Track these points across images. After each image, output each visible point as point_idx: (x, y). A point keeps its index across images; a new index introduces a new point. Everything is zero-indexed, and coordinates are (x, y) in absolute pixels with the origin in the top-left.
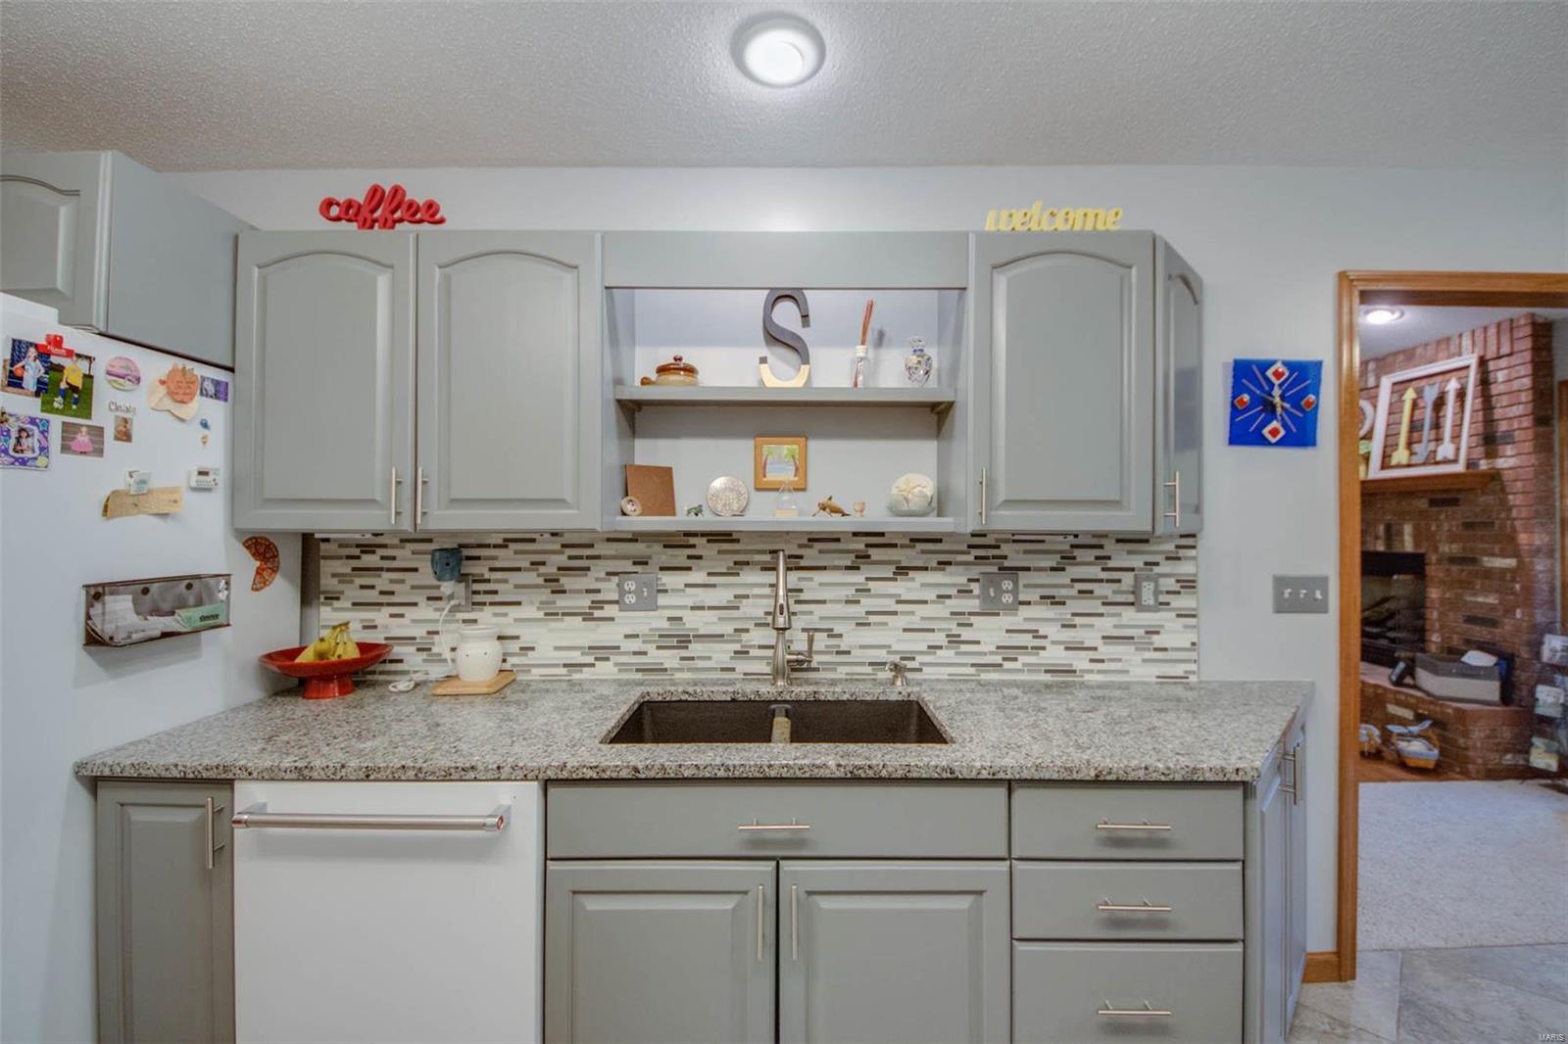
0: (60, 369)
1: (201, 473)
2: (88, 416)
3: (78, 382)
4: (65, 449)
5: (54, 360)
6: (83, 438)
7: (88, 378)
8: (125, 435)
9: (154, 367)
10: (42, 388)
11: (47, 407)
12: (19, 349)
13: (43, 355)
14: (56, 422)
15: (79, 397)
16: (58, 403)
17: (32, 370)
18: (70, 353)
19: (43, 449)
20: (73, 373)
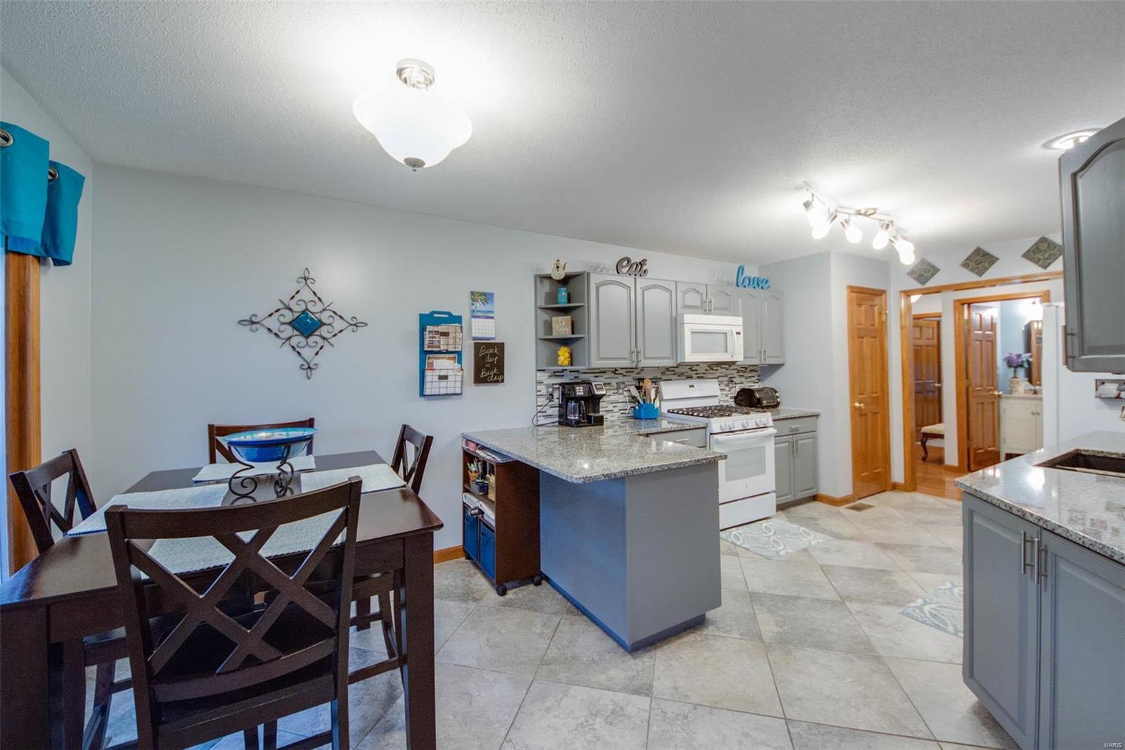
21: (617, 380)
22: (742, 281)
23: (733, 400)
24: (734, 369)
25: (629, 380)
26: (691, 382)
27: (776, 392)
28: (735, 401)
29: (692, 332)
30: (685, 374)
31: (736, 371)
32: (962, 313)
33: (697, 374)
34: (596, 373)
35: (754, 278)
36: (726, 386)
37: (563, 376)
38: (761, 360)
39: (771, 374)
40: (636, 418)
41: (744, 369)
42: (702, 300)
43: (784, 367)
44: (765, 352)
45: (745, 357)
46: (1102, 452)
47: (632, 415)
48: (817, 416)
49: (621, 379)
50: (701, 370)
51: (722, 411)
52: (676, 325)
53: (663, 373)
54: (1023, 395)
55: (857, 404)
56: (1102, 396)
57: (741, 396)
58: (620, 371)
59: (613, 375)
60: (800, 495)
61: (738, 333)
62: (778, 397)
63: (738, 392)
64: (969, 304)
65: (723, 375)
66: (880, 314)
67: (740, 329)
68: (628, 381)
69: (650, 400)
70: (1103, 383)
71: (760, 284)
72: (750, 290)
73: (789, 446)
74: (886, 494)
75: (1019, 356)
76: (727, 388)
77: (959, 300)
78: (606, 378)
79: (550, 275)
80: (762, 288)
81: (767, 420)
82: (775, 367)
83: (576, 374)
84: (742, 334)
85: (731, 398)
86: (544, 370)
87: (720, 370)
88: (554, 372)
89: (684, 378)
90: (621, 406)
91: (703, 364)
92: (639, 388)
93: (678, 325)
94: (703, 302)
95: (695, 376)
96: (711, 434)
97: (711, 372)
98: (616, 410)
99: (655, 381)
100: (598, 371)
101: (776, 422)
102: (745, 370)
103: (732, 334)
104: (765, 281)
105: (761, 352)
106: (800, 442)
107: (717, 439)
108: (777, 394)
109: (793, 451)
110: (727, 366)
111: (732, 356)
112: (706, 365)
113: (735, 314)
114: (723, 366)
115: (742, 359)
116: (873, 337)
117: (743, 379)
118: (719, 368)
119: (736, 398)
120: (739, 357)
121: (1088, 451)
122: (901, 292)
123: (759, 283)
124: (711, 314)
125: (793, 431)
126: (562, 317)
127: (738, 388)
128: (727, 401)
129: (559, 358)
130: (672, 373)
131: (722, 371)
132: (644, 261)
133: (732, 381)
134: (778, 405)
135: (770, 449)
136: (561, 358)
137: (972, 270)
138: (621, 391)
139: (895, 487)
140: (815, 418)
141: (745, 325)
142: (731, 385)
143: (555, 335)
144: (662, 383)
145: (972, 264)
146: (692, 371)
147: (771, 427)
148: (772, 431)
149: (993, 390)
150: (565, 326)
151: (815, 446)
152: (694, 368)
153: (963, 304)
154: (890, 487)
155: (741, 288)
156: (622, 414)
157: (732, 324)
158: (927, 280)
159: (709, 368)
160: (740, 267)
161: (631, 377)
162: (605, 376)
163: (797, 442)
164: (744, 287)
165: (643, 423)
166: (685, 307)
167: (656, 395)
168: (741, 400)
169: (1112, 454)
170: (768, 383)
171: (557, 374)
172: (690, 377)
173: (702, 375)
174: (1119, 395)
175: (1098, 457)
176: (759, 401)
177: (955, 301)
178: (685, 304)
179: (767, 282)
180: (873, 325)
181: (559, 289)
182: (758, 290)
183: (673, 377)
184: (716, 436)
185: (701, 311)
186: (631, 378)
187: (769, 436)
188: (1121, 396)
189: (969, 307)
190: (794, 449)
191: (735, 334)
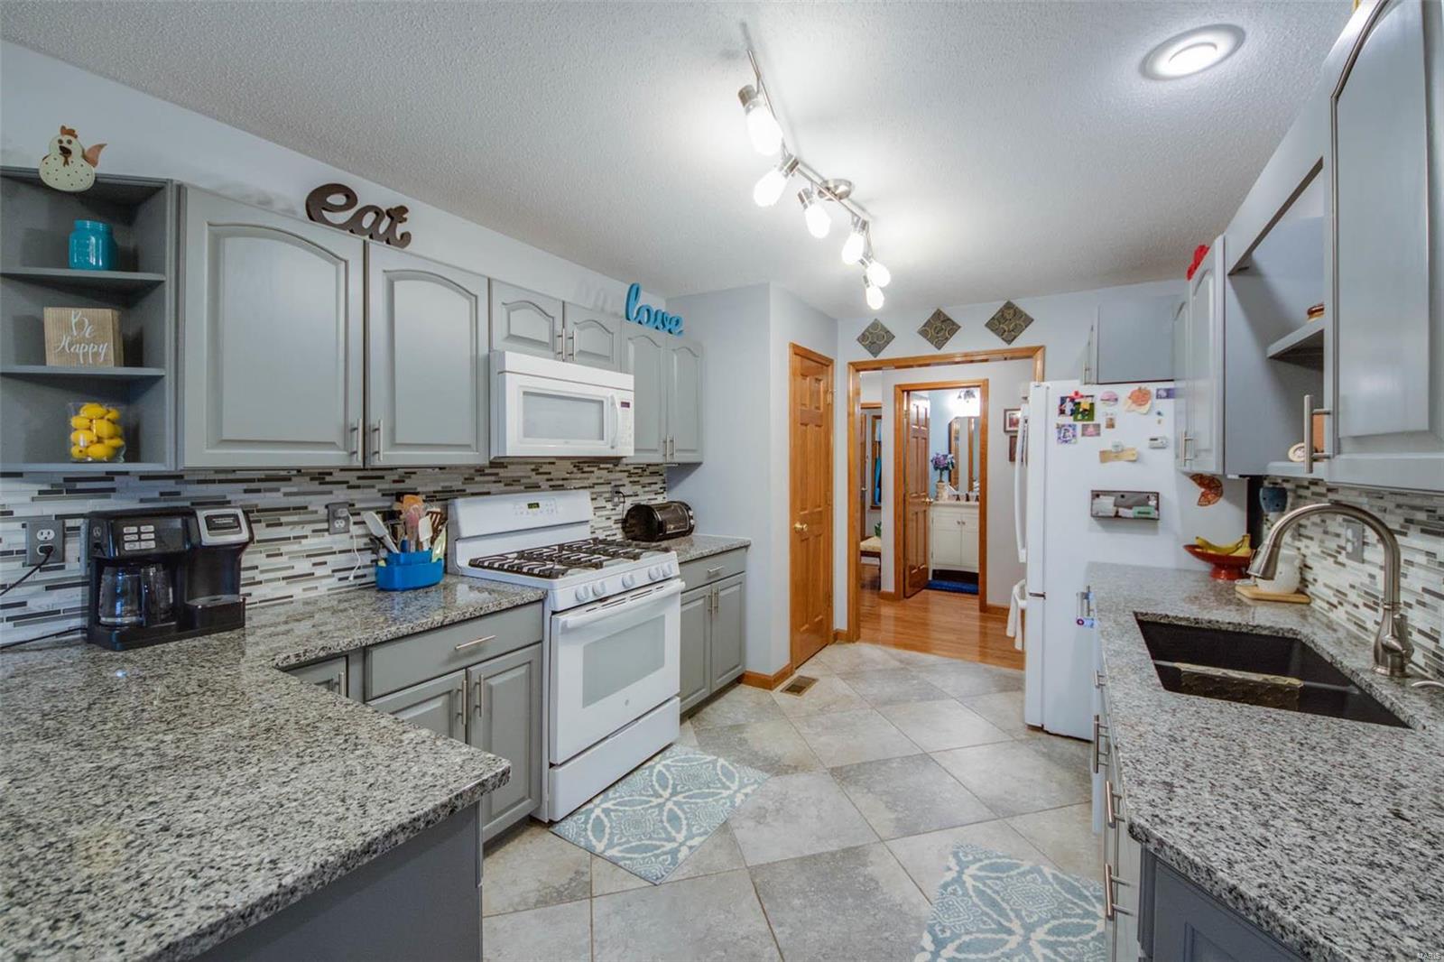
0: (1079, 403)
1: (1152, 440)
2: (1093, 420)
3: (1088, 407)
4: (1083, 435)
5: (1077, 401)
6: (1091, 429)
7: (1092, 405)
8: (1111, 425)
9: (1124, 391)
10: (1073, 413)
11: (1075, 419)
12: (1063, 400)
13: (1072, 400)
14: (1079, 425)
15: (1089, 413)
16: (1079, 417)
17: (1069, 406)
18: (1082, 397)
19: (1074, 436)
20: (1085, 405)
21: (327, 499)
22: (634, 311)
23: (620, 525)
24: (621, 471)
25: (369, 497)
26: (533, 497)
27: (689, 509)
28: (623, 528)
29: (525, 393)
30: (523, 481)
31: (626, 474)
32: (901, 403)
33: (548, 480)
34: (252, 481)
35: (657, 312)
36: (608, 501)
37: (113, 490)
38: (665, 455)
39: (683, 479)
40: (382, 590)
41: (640, 471)
42: (553, 331)
43: (700, 469)
44: (672, 441)
45: (636, 450)
46: (1167, 616)
47: (373, 579)
48: (746, 547)
49: (341, 494)
50: (558, 472)
51: (592, 554)
52: (487, 374)
53: (469, 480)
54: (947, 502)
55: (798, 526)
56: (1100, 514)
57: (633, 517)
58: (338, 476)
59: (315, 486)
60: (720, 683)
61: (626, 405)
62: (691, 518)
63: (629, 511)
64: (908, 392)
65: (602, 481)
66: (826, 392)
67: (630, 397)
68: (362, 501)
69: (419, 544)
70: (1098, 496)
71: (667, 324)
72: (648, 330)
73: (704, 604)
74: (828, 651)
75: (945, 457)
76: (609, 506)
77: (899, 386)
78: (286, 494)
79: (37, 171)
80: (670, 331)
81: (669, 566)
82: (687, 468)
83: (170, 486)
84: (632, 405)
85: (616, 522)
86: (18, 475)
87: (597, 473)
88: (66, 480)
89: (522, 488)
90: (341, 561)
91: (564, 462)
92: (390, 516)
93: (494, 376)
94: (555, 336)
95: (544, 485)
96: (554, 613)
97: (580, 475)
98: (319, 571)
99: (444, 498)
100: (261, 475)
101: (686, 567)
102: (644, 472)
103: (613, 404)
104: (674, 320)
105: (665, 442)
106: (722, 594)
107: (565, 623)
108: (691, 513)
109: (711, 611)
110: (610, 466)
111: (613, 447)
112: (569, 462)
113: (622, 369)
114: (602, 466)
115: (632, 453)
116: (817, 426)
117: (637, 488)
118: (595, 469)
119: (624, 521)
120: (626, 448)
121: (1146, 614)
122: (851, 364)
123: (665, 322)
124: (573, 361)
125: (709, 578)
126: (80, 311)
127: (629, 503)
128: (609, 528)
129: (73, 436)
130: (493, 478)
131: (598, 474)
132: (403, 210)
133: (618, 492)
134: (691, 529)
135: (673, 619)
136: (81, 439)
137: (930, 340)
138: (340, 524)
139: (837, 637)
140: (744, 550)
141: (637, 391)
142: (616, 500)
143: (54, 363)
144: (460, 502)
145: (931, 332)
146: (538, 474)
147: (676, 577)
148: (678, 585)
149: (925, 497)
150: (94, 340)
151: (741, 600)
152: (545, 469)
153: (903, 391)
154: (831, 639)
155: (634, 324)
156: (340, 579)
157: (616, 385)
158: (881, 349)
159: (575, 470)
160: (632, 287)
161: (376, 490)
162: (284, 490)
163: (717, 594)
164: (640, 322)
165: (399, 598)
166: (512, 337)
167: (436, 532)
168: (631, 526)
169: (1181, 619)
170: (676, 495)
171: (79, 486)
172: (535, 487)
173: (560, 483)
174: (1117, 512)
175: (1161, 624)
176: (661, 525)
177: (896, 386)
178: (512, 332)
179: (677, 322)
180: (818, 408)
181: (78, 223)
182: (663, 334)
183: (493, 488)
184: (562, 618)
185: (552, 354)
186: (374, 493)
187: (674, 595)
188: (1120, 514)
189: (908, 394)
190: (712, 606)
191: (618, 406)
